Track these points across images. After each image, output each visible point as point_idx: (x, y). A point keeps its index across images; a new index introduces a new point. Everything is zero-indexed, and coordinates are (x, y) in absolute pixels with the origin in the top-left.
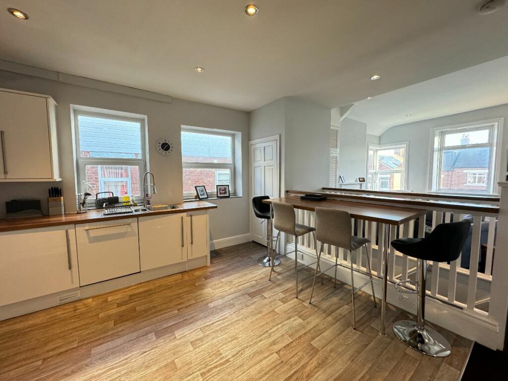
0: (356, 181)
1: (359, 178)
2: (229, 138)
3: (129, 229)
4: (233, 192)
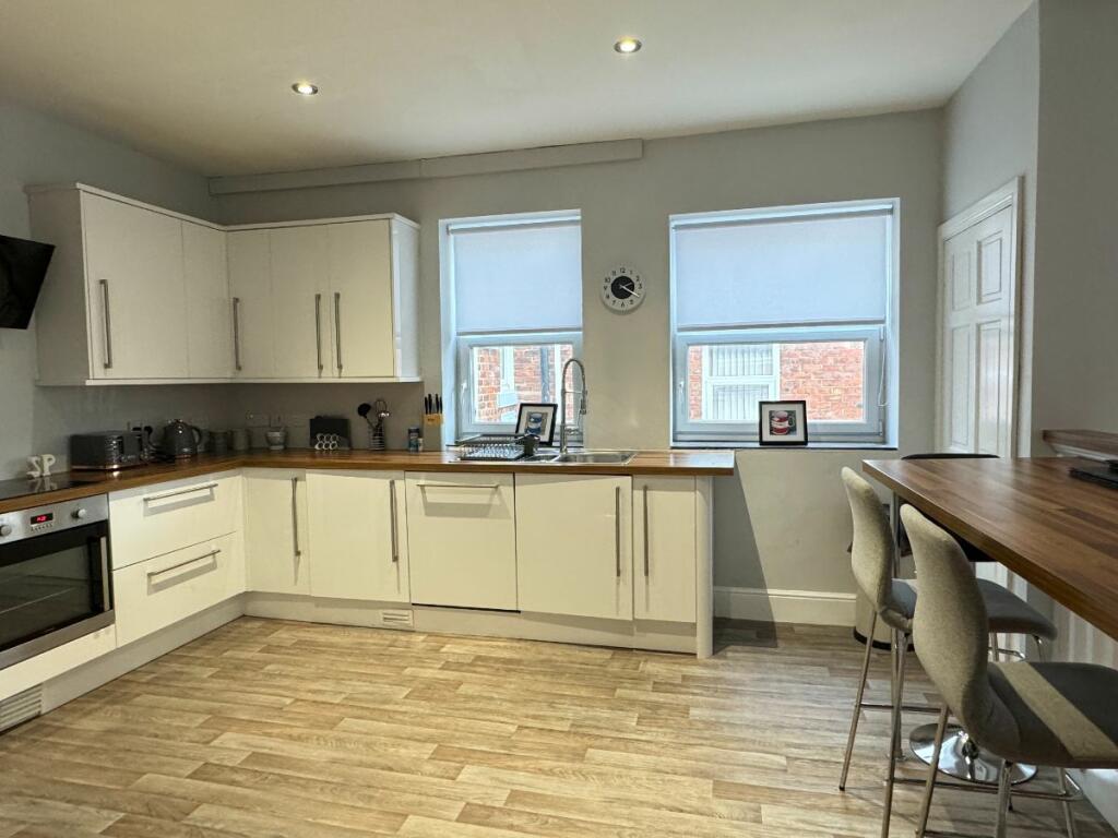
3: (496, 501)
4: (875, 427)
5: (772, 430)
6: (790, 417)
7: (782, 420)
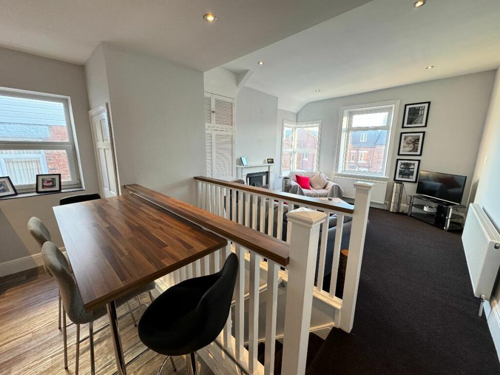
0: (265, 162)
1: (268, 159)
2: (61, 105)
4: (76, 182)
5: (43, 186)
6: (53, 180)
7: (49, 182)
